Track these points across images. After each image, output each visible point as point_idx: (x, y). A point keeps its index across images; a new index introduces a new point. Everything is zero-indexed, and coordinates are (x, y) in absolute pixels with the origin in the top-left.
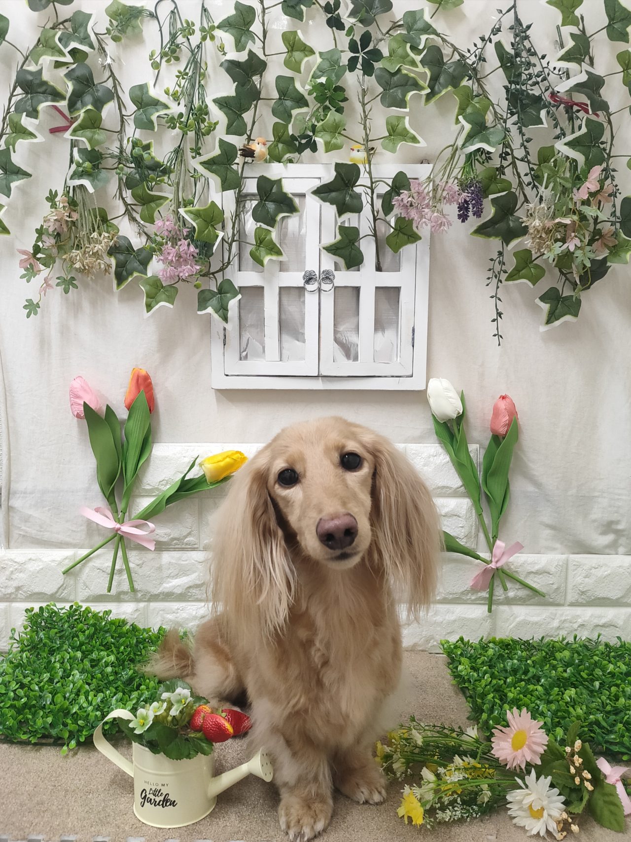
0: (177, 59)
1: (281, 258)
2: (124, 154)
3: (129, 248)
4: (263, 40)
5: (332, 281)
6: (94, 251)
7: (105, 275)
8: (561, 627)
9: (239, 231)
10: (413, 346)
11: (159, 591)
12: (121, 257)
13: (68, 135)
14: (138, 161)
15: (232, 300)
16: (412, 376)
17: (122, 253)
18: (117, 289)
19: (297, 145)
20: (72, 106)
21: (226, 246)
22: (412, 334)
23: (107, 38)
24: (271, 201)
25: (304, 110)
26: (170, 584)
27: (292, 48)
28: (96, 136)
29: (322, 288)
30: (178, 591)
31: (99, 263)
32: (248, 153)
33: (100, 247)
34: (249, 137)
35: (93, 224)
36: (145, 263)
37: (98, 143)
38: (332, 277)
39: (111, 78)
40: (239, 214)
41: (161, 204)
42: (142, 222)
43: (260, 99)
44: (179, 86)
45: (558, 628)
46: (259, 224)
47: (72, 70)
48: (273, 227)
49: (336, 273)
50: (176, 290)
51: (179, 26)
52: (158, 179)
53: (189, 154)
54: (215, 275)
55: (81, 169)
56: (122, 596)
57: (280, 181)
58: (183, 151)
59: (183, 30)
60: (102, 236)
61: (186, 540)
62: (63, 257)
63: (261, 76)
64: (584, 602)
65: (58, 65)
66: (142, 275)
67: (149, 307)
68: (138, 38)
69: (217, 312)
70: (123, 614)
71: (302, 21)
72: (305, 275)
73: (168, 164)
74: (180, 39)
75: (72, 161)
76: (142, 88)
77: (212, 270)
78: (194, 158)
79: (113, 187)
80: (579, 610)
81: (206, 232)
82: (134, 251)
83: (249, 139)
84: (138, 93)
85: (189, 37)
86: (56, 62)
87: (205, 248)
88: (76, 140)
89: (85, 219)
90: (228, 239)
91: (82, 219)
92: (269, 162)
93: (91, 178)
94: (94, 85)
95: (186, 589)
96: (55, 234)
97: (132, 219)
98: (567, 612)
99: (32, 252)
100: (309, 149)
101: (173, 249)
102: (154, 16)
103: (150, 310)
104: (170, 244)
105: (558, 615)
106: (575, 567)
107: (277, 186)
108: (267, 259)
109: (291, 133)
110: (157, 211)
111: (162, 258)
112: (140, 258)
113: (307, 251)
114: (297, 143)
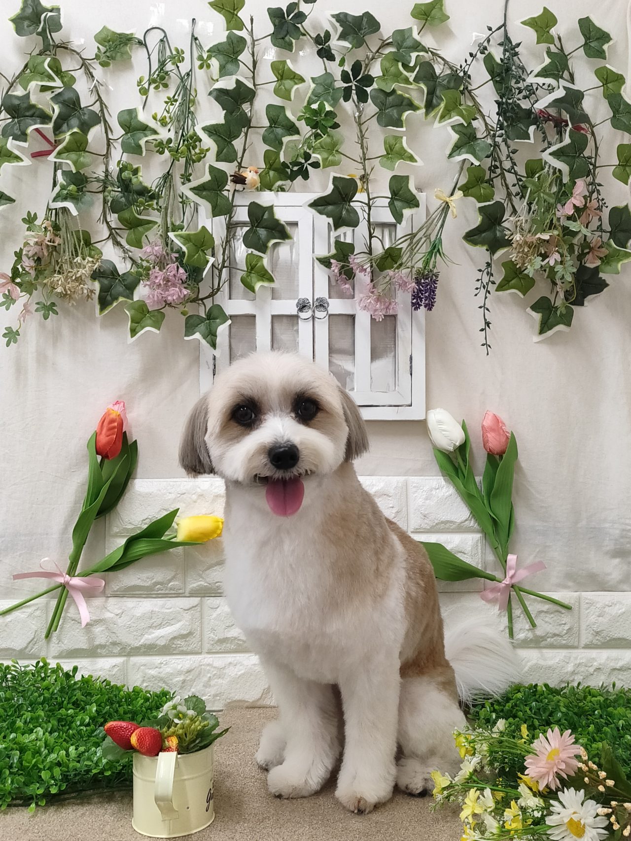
0: (166, 86)
1: (272, 285)
2: (109, 177)
3: (114, 272)
4: (252, 70)
5: (326, 309)
6: (78, 276)
7: (87, 301)
8: (576, 672)
9: (229, 257)
10: (411, 375)
11: (140, 643)
12: (106, 282)
13: (52, 158)
14: (125, 185)
15: (221, 326)
16: (411, 405)
17: (106, 277)
18: (100, 314)
19: (289, 173)
20: (57, 129)
21: (216, 272)
22: (409, 362)
23: (94, 63)
24: (263, 228)
25: (296, 137)
26: (153, 635)
27: (282, 76)
28: (82, 159)
29: (316, 316)
30: (162, 643)
31: (82, 288)
32: (239, 179)
33: (84, 272)
34: (240, 164)
35: (75, 248)
36: (130, 288)
37: (84, 165)
38: (326, 305)
39: (98, 102)
40: (230, 241)
41: (149, 229)
42: (127, 247)
43: (250, 127)
44: (168, 112)
45: (573, 673)
46: (250, 250)
47: (59, 94)
48: (264, 253)
49: (330, 301)
50: (163, 315)
51: (168, 53)
52: (146, 204)
53: (177, 180)
54: (204, 301)
55: (65, 192)
56: (99, 651)
57: (270, 209)
58: (172, 176)
59: (172, 58)
60: (86, 261)
61: (170, 585)
62: (44, 282)
63: (251, 104)
64: (599, 643)
65: (44, 89)
66: (128, 300)
67: (134, 332)
68: (126, 63)
69: (205, 338)
70: (100, 670)
71: (291, 51)
72: (298, 303)
73: (157, 190)
74: (169, 67)
75: (55, 185)
76: (131, 113)
77: (201, 296)
78: (183, 184)
79: (97, 210)
80: (593, 653)
81: (196, 257)
82: (119, 276)
83: (240, 166)
84: (127, 117)
85: (179, 64)
86: (42, 86)
87: (194, 274)
88: (61, 163)
89: (68, 245)
90: (219, 265)
91: (64, 243)
92: (261, 190)
93: (75, 201)
94: (81, 108)
95: (170, 640)
96: (36, 258)
97: (117, 244)
98: (582, 655)
99: (11, 275)
100: (300, 177)
101: (161, 273)
102: (142, 44)
103: (135, 335)
104: (157, 268)
105: (572, 659)
106: (588, 605)
107: (269, 214)
108: (258, 286)
109: (282, 160)
110: (144, 236)
111: (148, 283)
112: (125, 283)
113: (300, 279)
114: (289, 171)
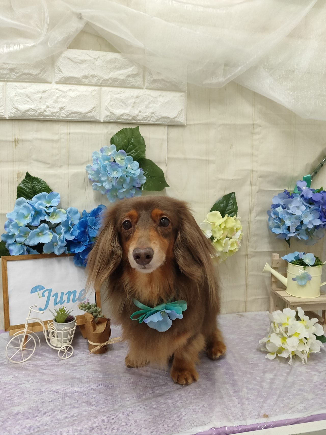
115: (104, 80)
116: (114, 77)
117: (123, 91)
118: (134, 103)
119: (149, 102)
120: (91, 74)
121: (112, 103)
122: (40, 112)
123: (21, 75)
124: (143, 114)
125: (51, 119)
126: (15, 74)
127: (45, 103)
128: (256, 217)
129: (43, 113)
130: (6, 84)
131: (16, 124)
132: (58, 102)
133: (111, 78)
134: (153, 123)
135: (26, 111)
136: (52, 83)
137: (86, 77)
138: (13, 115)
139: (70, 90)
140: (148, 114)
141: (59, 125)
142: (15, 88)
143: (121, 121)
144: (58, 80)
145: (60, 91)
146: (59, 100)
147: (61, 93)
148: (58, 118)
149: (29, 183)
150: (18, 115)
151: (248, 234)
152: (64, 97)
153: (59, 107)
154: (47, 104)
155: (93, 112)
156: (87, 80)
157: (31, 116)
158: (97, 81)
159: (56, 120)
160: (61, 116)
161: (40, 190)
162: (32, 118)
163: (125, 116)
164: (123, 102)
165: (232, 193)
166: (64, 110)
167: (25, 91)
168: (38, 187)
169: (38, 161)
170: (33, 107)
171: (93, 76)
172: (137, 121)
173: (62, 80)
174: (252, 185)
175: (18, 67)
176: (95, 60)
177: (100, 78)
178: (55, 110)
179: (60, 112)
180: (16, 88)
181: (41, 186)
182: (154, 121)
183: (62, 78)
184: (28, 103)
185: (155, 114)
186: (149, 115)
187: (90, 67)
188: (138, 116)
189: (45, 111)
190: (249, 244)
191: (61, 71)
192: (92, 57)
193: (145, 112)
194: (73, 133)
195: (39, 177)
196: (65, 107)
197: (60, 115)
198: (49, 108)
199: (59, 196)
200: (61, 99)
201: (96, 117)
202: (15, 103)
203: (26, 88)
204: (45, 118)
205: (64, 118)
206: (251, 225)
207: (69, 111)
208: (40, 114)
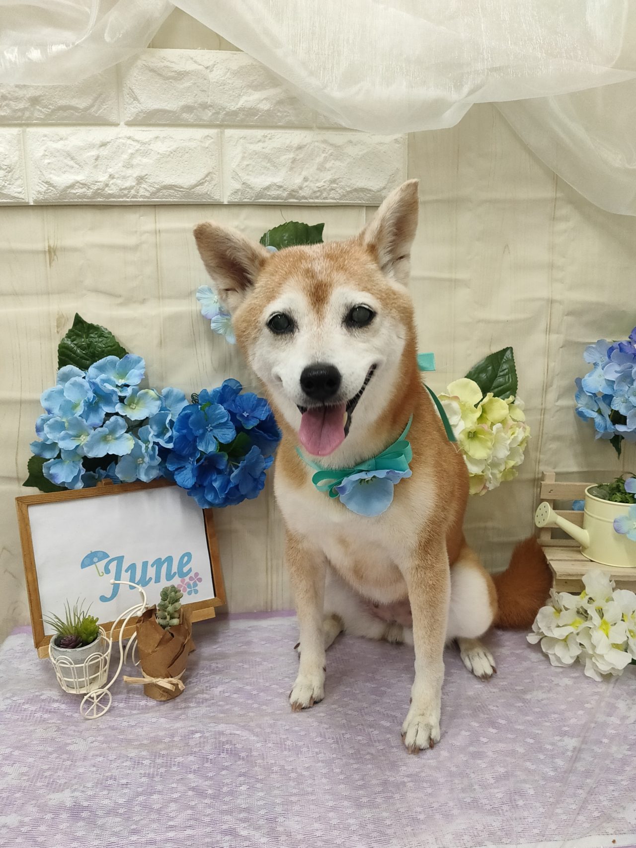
115: (227, 114)
116: (248, 105)
117: (269, 136)
118: (294, 161)
119: (325, 157)
120: (200, 101)
121: (246, 163)
122: (96, 188)
123: (53, 111)
124: (312, 185)
125: (120, 202)
126: (41, 108)
127: (107, 168)
128: (558, 399)
129: (103, 190)
130: (24, 132)
131: (49, 215)
132: (132, 166)
133: (241, 109)
134: (335, 203)
135: (68, 187)
136: (119, 124)
137: (188, 109)
138: (41, 197)
139: (157, 138)
140: (324, 184)
141: (137, 215)
142: (43, 138)
143: (265, 200)
144: (132, 118)
145: (137, 141)
146: (135, 162)
147: (138, 146)
148: (135, 199)
149: (81, 337)
150: (52, 196)
151: (539, 435)
152: (145, 154)
153: (135, 176)
154: (110, 170)
155: (206, 184)
156: (192, 116)
157: (79, 197)
158: (213, 117)
159: (131, 204)
160: (139, 195)
161: (103, 351)
162: (81, 202)
163: (275, 189)
164: (270, 160)
165: (507, 348)
166: (146, 182)
167: (65, 146)
168: (100, 344)
169: (97, 291)
170: (80, 178)
171: (205, 106)
172: (300, 200)
173: (140, 118)
174: (549, 332)
175: (47, 94)
176: (208, 71)
177: (219, 109)
178: (128, 184)
179: (138, 188)
180: (45, 138)
181: (104, 342)
182: (335, 199)
183: (140, 112)
184: (72, 171)
185: (337, 184)
186: (326, 185)
187: (198, 86)
188: (301, 188)
189: (107, 185)
190: (542, 456)
191: (136, 99)
192: (200, 65)
193: (317, 180)
194: (167, 231)
195: (100, 325)
196: (147, 175)
197: (138, 192)
198: (115, 180)
199: (143, 363)
200: (139, 158)
201: (212, 196)
202: (44, 172)
203: (66, 139)
204: (107, 200)
205: (145, 200)
206: (547, 416)
207: (156, 183)
208: (96, 193)
